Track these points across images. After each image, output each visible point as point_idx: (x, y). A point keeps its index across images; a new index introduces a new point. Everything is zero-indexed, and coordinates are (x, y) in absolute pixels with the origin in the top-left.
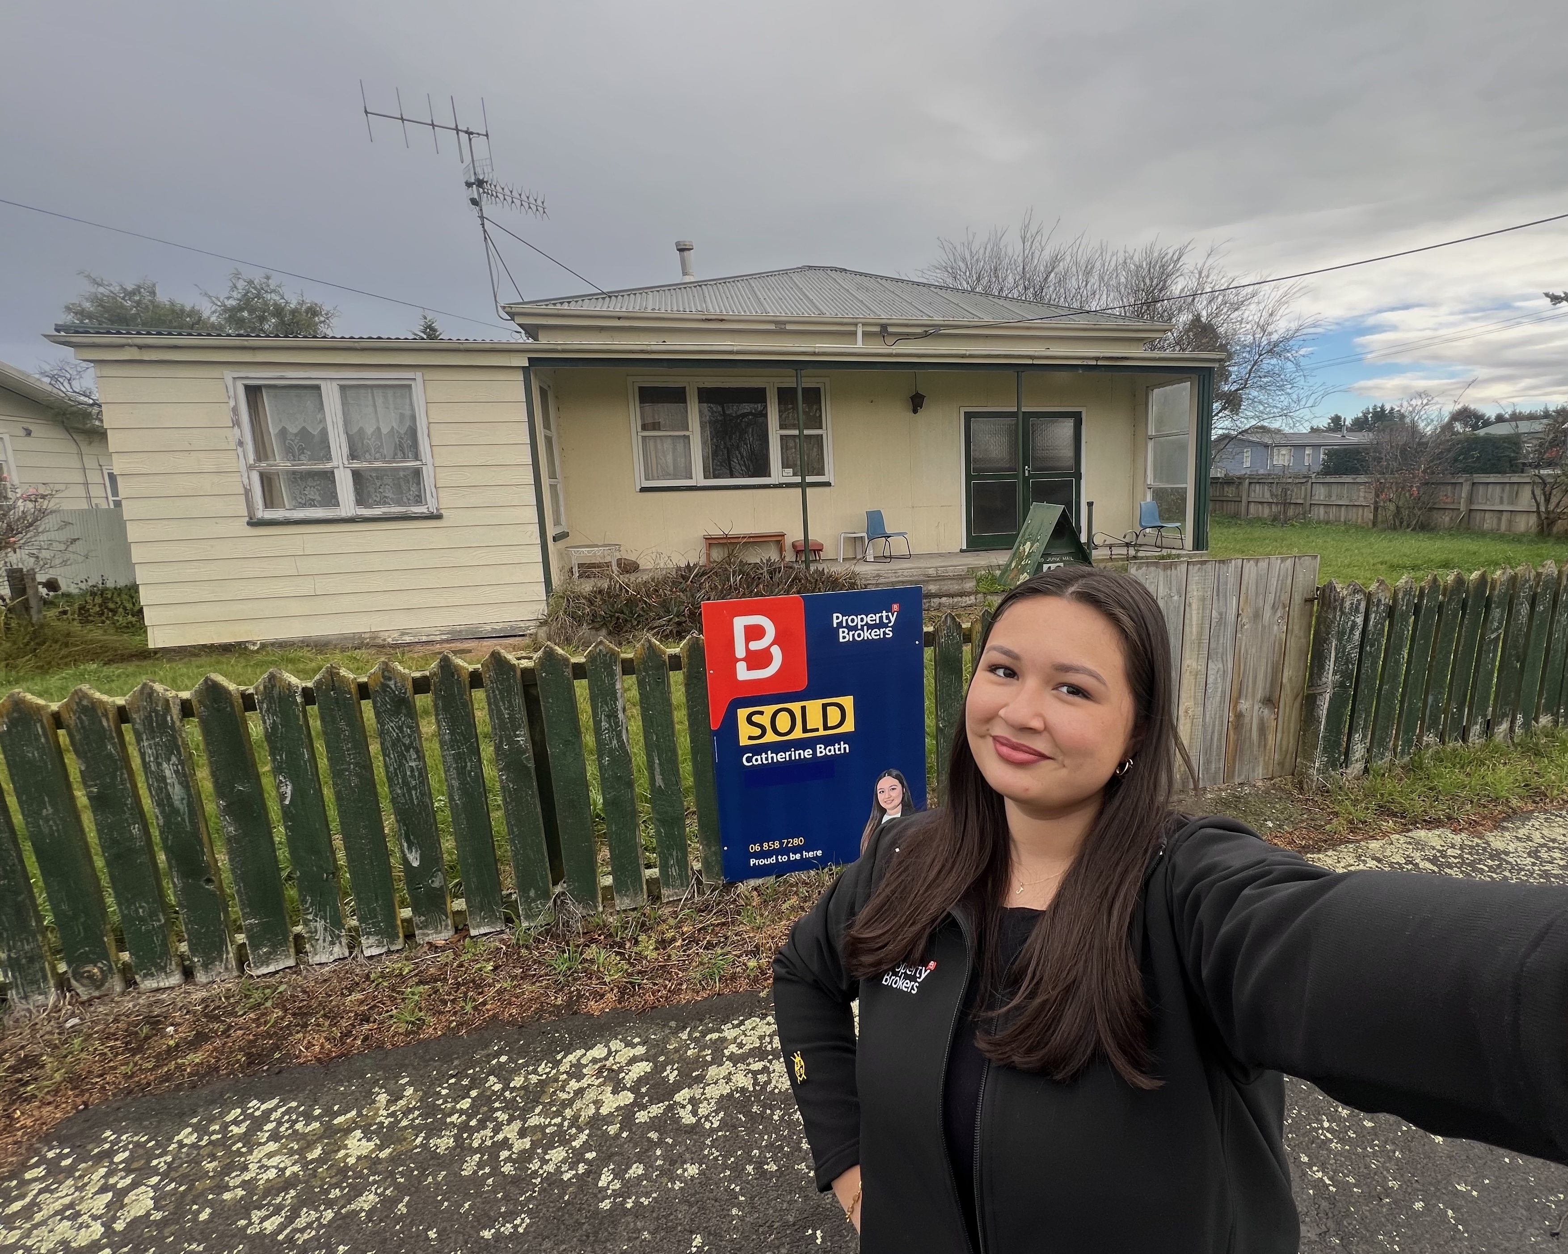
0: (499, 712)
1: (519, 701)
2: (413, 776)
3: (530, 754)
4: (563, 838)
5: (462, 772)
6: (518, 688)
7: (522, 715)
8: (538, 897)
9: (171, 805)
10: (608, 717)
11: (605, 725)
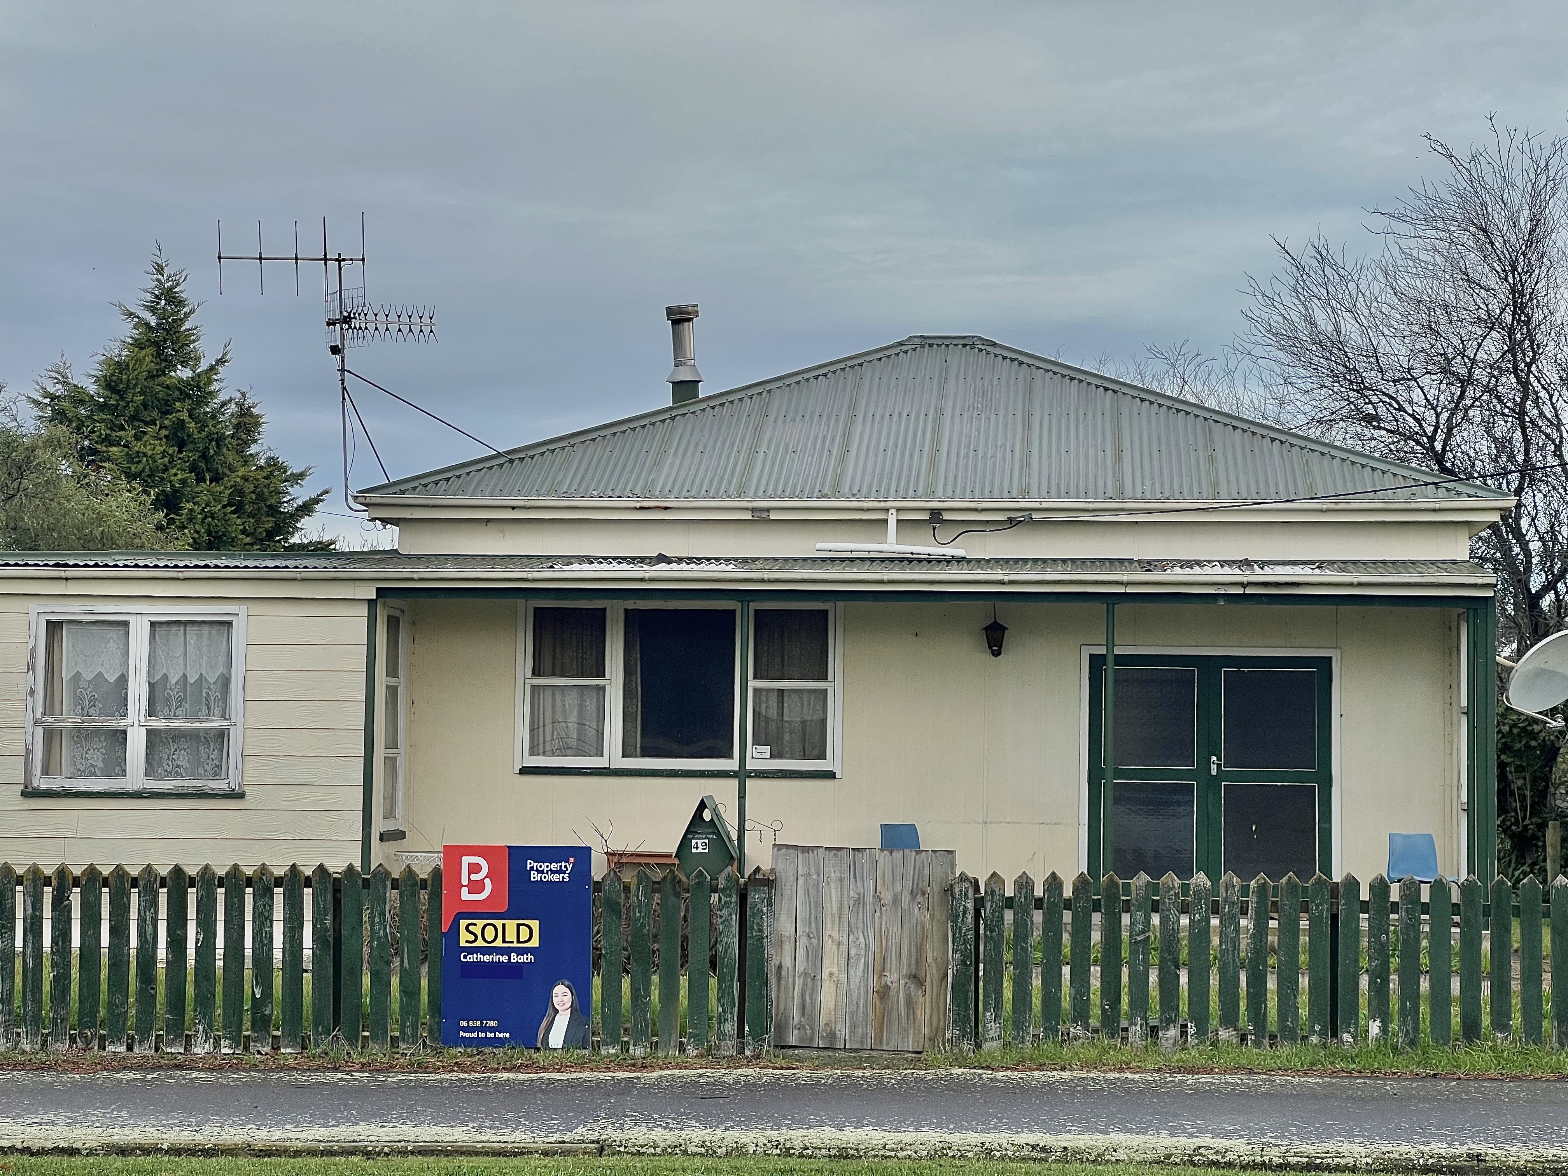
0: (318, 903)
1: (330, 897)
2: (266, 937)
3: (331, 932)
4: (343, 993)
5: (292, 938)
6: (330, 889)
7: (330, 907)
8: (323, 1033)
9: (145, 937)
10: (380, 914)
11: (377, 919)
